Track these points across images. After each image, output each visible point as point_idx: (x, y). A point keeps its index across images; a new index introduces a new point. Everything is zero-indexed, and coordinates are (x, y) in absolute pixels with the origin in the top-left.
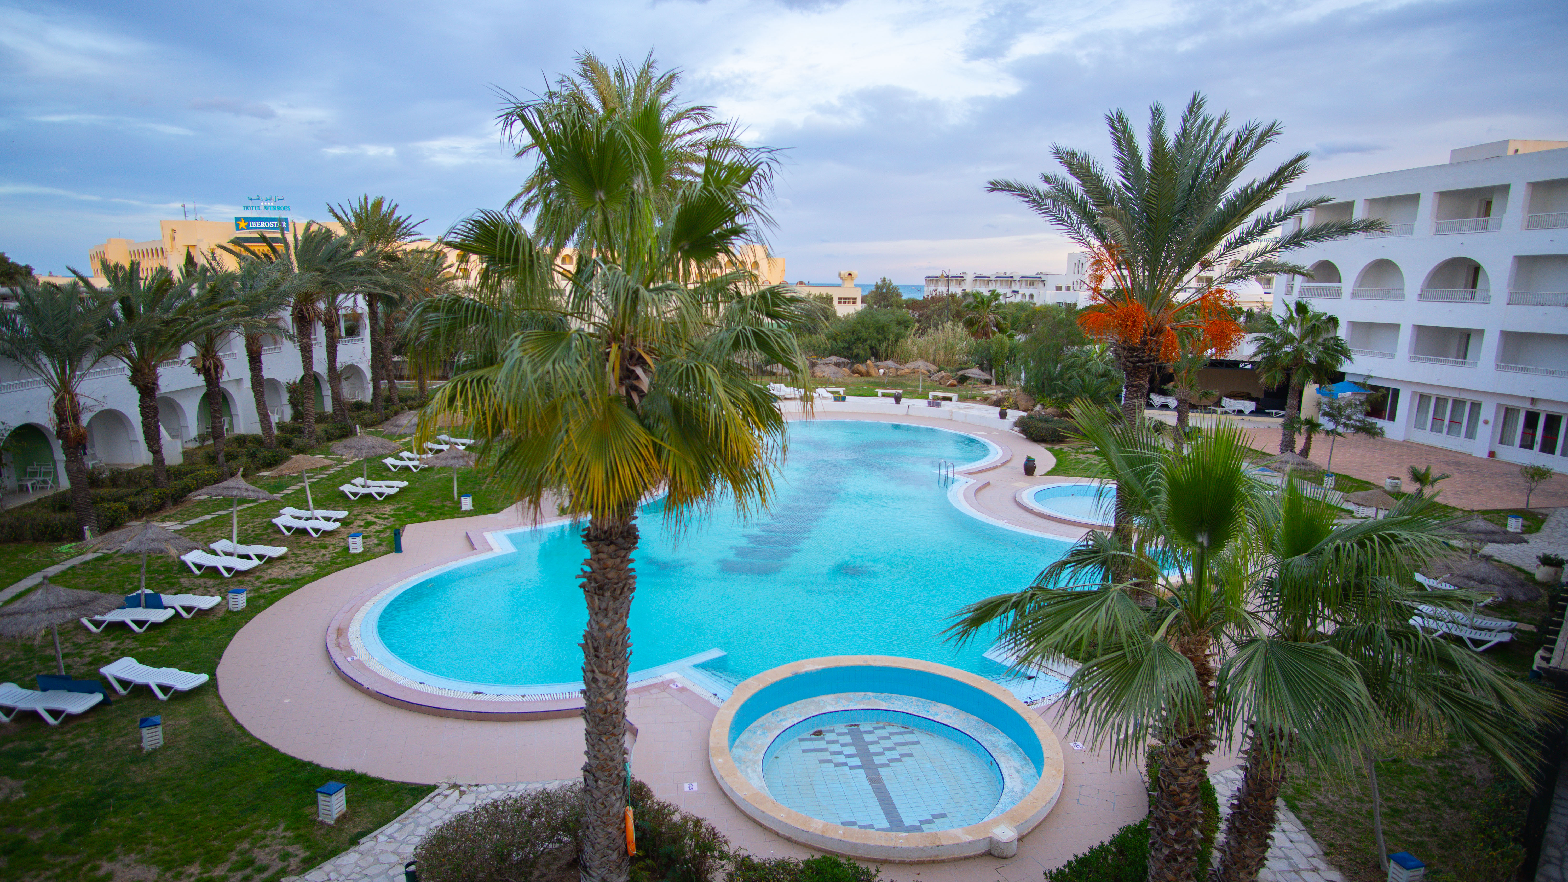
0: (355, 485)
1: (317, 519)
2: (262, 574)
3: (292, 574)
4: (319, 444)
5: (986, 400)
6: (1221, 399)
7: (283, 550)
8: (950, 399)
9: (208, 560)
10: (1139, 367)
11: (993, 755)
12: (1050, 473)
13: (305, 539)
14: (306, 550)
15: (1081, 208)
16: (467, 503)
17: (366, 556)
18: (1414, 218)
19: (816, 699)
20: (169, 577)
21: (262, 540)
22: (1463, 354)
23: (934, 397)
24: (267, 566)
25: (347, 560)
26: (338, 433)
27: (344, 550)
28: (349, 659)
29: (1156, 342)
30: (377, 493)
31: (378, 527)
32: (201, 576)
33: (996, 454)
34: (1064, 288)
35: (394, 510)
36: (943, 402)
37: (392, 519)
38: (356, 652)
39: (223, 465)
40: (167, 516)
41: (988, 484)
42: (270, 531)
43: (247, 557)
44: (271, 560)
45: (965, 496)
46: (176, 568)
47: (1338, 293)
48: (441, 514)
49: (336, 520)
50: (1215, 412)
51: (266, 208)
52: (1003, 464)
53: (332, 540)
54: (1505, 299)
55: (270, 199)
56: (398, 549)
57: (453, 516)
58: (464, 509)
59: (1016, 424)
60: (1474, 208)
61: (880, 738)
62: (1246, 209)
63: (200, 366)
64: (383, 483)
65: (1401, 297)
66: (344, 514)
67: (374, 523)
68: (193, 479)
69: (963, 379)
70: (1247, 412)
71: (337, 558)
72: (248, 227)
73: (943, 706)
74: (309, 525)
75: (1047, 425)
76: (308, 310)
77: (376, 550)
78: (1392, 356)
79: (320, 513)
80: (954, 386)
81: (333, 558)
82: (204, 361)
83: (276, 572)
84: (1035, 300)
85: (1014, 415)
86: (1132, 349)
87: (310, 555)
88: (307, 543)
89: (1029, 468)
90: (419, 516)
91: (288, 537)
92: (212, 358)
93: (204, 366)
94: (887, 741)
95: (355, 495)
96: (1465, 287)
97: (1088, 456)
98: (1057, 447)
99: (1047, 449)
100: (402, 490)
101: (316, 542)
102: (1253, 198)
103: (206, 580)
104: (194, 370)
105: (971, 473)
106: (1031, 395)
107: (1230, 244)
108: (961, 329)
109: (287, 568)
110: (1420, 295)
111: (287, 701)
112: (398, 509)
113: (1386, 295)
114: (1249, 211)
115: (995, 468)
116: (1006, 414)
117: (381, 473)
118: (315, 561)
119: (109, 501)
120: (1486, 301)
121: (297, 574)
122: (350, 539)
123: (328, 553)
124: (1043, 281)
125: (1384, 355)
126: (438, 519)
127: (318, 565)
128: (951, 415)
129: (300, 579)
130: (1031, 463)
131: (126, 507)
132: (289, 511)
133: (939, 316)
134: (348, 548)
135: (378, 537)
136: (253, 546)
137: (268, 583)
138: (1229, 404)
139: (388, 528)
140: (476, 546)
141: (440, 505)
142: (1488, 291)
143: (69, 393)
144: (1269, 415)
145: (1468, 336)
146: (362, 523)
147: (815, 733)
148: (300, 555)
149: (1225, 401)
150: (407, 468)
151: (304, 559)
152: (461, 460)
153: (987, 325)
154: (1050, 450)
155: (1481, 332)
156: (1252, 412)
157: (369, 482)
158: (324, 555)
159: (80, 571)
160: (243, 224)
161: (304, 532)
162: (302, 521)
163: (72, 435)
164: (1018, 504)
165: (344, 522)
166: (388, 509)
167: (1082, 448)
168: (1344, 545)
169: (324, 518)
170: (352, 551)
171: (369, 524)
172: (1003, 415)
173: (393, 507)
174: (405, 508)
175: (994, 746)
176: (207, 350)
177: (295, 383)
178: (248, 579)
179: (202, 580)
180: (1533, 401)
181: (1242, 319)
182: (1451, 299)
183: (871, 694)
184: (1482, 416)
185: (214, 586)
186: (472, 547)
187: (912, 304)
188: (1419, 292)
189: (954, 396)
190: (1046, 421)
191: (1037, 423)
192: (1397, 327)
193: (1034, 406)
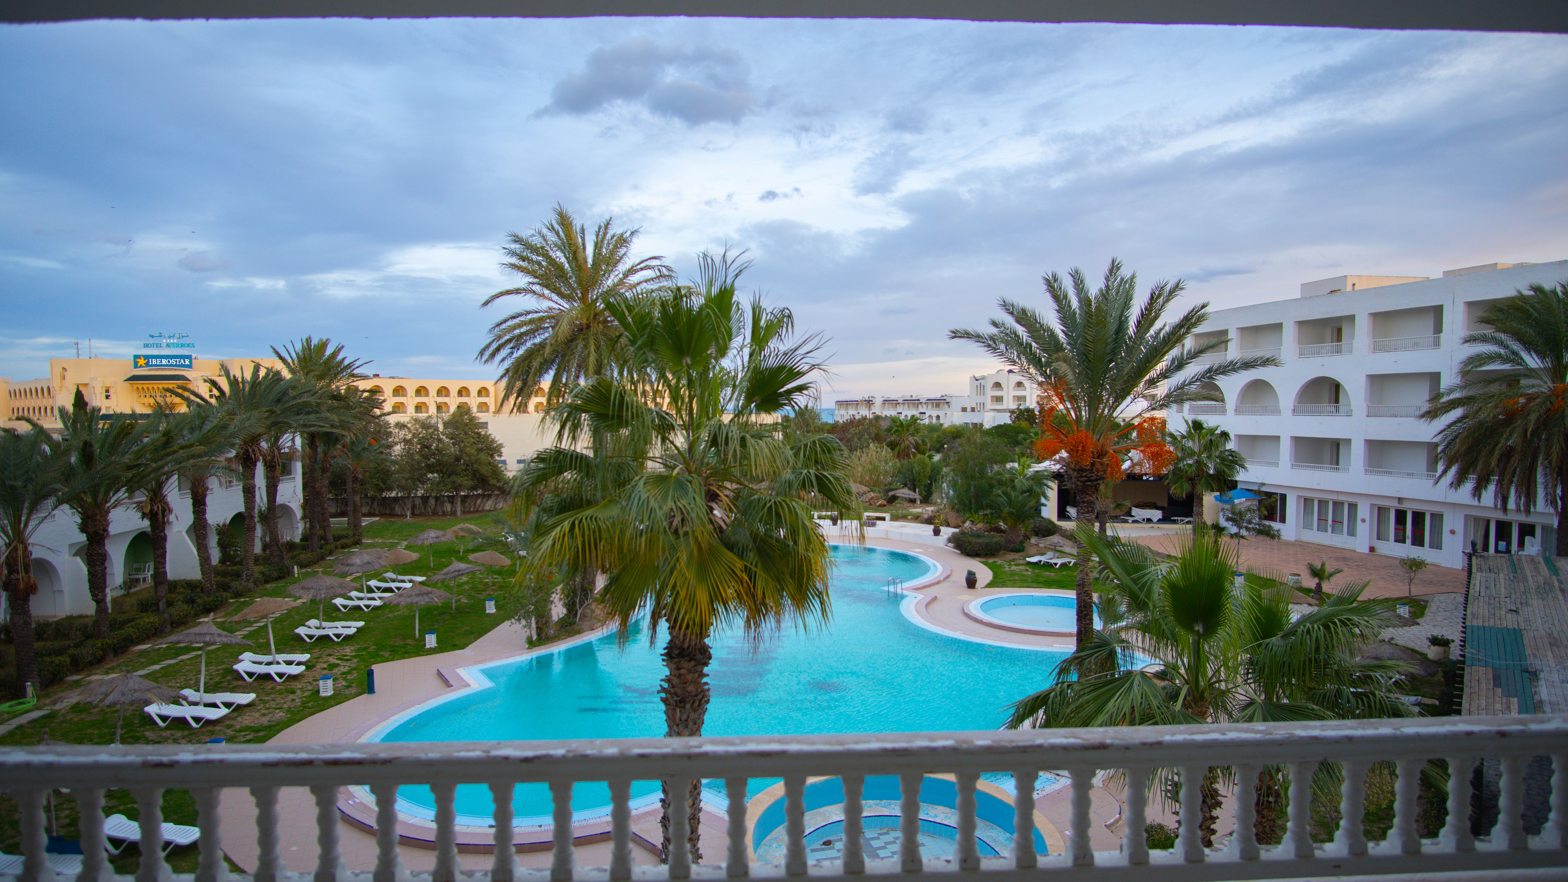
0: (309, 627)
1: (278, 663)
2: (232, 722)
3: (264, 721)
4: (257, 586)
5: (917, 518)
6: (1130, 509)
7: (253, 696)
8: (883, 519)
9: (173, 711)
10: (1088, 486)
11: (996, 849)
12: (989, 585)
13: (269, 685)
14: (273, 696)
15: (1024, 350)
16: (431, 640)
17: (337, 699)
18: (1281, 344)
19: (821, 810)
20: (131, 731)
21: (222, 688)
22: (1335, 461)
23: (869, 518)
24: (236, 714)
25: (321, 704)
26: (275, 574)
27: (313, 694)
28: (351, 802)
29: (1102, 464)
30: (335, 635)
31: (342, 669)
32: (167, 728)
33: (937, 570)
34: (969, 409)
35: (356, 651)
36: (878, 522)
37: (356, 660)
38: (356, 795)
39: (164, 612)
40: (109, 669)
41: (935, 598)
42: (229, 678)
43: (215, 705)
44: (240, 707)
45: (917, 611)
46: (136, 721)
47: (1223, 411)
48: (406, 653)
49: (299, 664)
50: (1126, 521)
51: (168, 345)
52: (945, 579)
53: (298, 685)
54: (1364, 412)
55: (174, 336)
56: (371, 689)
57: (418, 654)
58: (428, 646)
59: (950, 540)
60: (1328, 334)
61: (886, 843)
62: (1165, 350)
63: (147, 510)
64: (339, 624)
65: (1277, 411)
66: (306, 657)
67: (338, 665)
68: (133, 627)
69: (892, 500)
70: (1155, 520)
71: (308, 702)
72: (147, 364)
73: (941, 808)
74: (272, 670)
75: (980, 540)
76: (254, 451)
77: (347, 692)
78: (1277, 465)
79: (281, 657)
80: (884, 506)
81: (303, 703)
82: (152, 505)
83: (247, 720)
84: (941, 421)
85: (947, 532)
86: (1081, 470)
87: (278, 700)
88: (272, 688)
89: (971, 581)
90: (382, 656)
91: (250, 684)
92: (160, 502)
93: (151, 510)
94: (893, 846)
95: (311, 637)
96: (1330, 403)
97: (1021, 567)
98: (991, 561)
99: (981, 562)
100: (359, 630)
101: (281, 687)
102: (1169, 341)
103: (173, 732)
104: (139, 515)
105: (917, 589)
106: (958, 512)
107: (1154, 379)
108: (886, 452)
109: (257, 715)
110: (1294, 410)
111: (294, 848)
112: (359, 650)
113: (1265, 411)
114: (1167, 352)
115: (938, 583)
116: (940, 531)
117: (333, 614)
118: (285, 706)
119: (50, 655)
120: (1349, 414)
121: (269, 721)
122: (321, 682)
123: (298, 698)
124: (948, 403)
125: (1269, 464)
126: (404, 658)
127: (289, 710)
128: (887, 534)
129: (274, 726)
130: (972, 577)
131: (68, 660)
132: (247, 656)
133: (859, 439)
134: (318, 692)
135: (345, 679)
136: (218, 694)
137: (241, 731)
138: (1139, 513)
139: (354, 669)
140: (451, 683)
141: (402, 643)
142: (1349, 405)
143: (22, 543)
144: (1174, 522)
145: (1338, 445)
146: (325, 666)
147: (825, 843)
148: (268, 701)
149: (1135, 511)
150: (359, 608)
151: (274, 706)
152: (425, 597)
153: (908, 447)
154: (985, 564)
155: (1348, 441)
156: (1159, 520)
157: (325, 624)
158: (293, 700)
159: (29, 730)
160: (142, 362)
161: (267, 677)
162: (263, 666)
163: (22, 586)
164: (968, 616)
165: (309, 665)
166: (348, 650)
167: (1014, 560)
168: (1313, 627)
169: (285, 662)
170: (323, 694)
171: (332, 666)
172: (937, 532)
173: (352, 648)
174: (365, 648)
175: (995, 841)
176: (155, 494)
177: (224, 525)
178: (218, 728)
179: (168, 733)
180: (1400, 500)
181: (1134, 434)
182: (1319, 413)
183: (871, 801)
184: (1359, 517)
185: (184, 737)
186: (447, 684)
187: (835, 428)
188: (1292, 408)
189: (887, 516)
190: (978, 536)
191: (970, 538)
192: (1277, 438)
193: (964, 522)
